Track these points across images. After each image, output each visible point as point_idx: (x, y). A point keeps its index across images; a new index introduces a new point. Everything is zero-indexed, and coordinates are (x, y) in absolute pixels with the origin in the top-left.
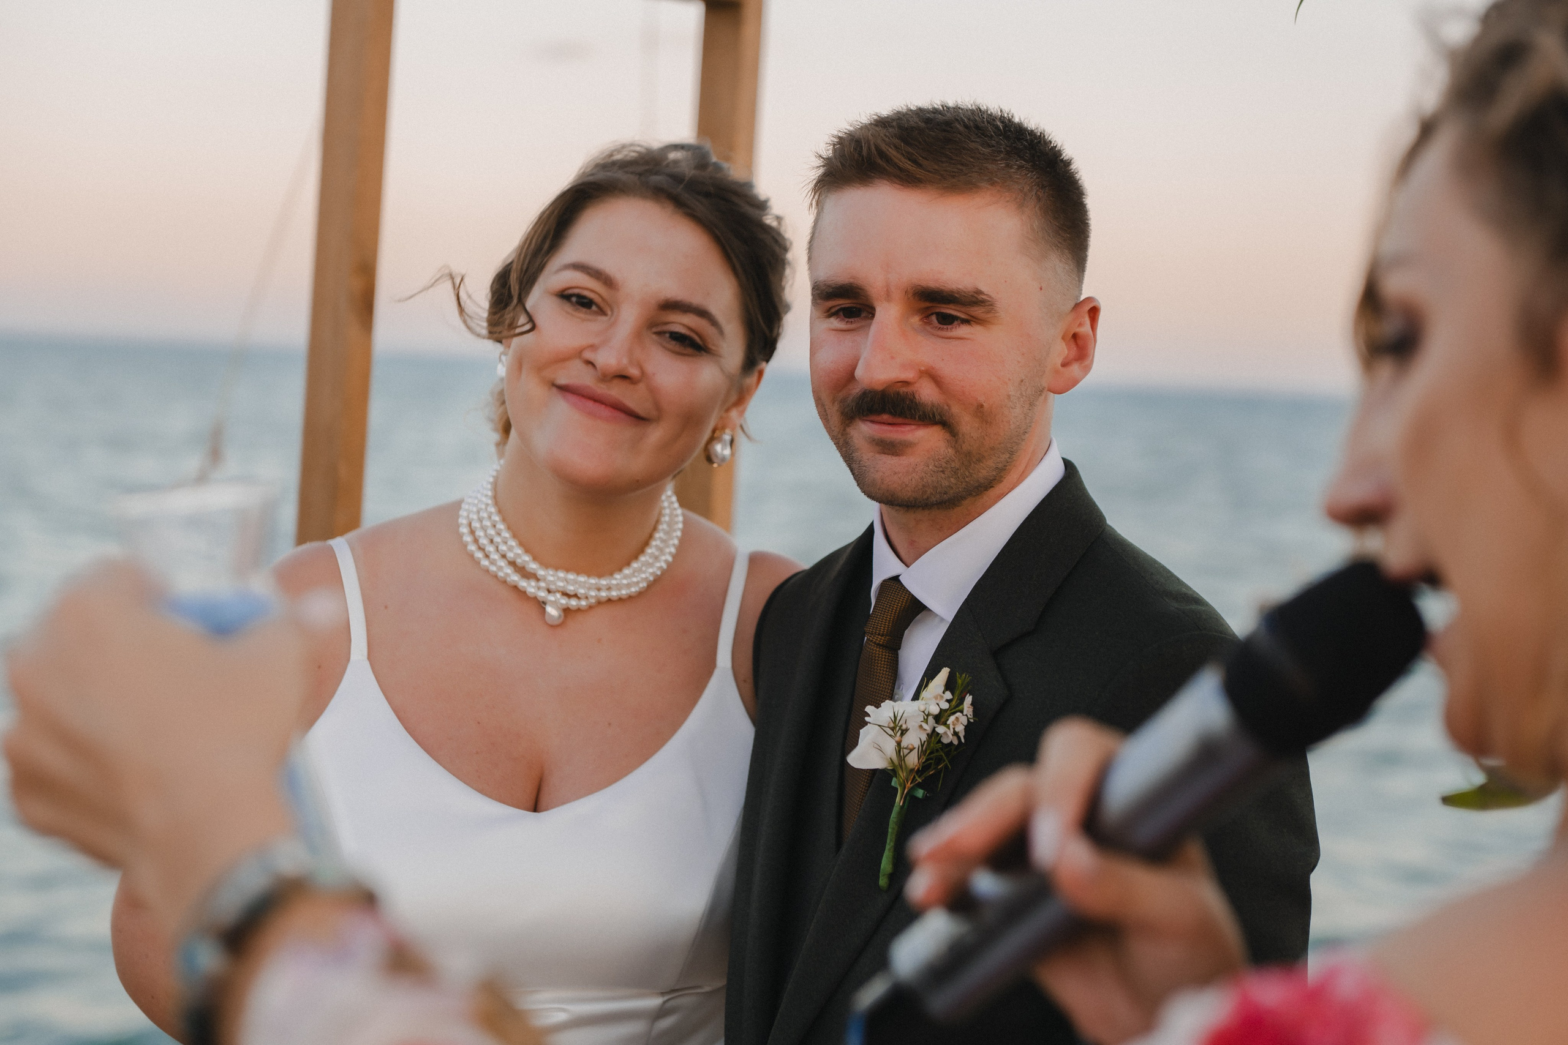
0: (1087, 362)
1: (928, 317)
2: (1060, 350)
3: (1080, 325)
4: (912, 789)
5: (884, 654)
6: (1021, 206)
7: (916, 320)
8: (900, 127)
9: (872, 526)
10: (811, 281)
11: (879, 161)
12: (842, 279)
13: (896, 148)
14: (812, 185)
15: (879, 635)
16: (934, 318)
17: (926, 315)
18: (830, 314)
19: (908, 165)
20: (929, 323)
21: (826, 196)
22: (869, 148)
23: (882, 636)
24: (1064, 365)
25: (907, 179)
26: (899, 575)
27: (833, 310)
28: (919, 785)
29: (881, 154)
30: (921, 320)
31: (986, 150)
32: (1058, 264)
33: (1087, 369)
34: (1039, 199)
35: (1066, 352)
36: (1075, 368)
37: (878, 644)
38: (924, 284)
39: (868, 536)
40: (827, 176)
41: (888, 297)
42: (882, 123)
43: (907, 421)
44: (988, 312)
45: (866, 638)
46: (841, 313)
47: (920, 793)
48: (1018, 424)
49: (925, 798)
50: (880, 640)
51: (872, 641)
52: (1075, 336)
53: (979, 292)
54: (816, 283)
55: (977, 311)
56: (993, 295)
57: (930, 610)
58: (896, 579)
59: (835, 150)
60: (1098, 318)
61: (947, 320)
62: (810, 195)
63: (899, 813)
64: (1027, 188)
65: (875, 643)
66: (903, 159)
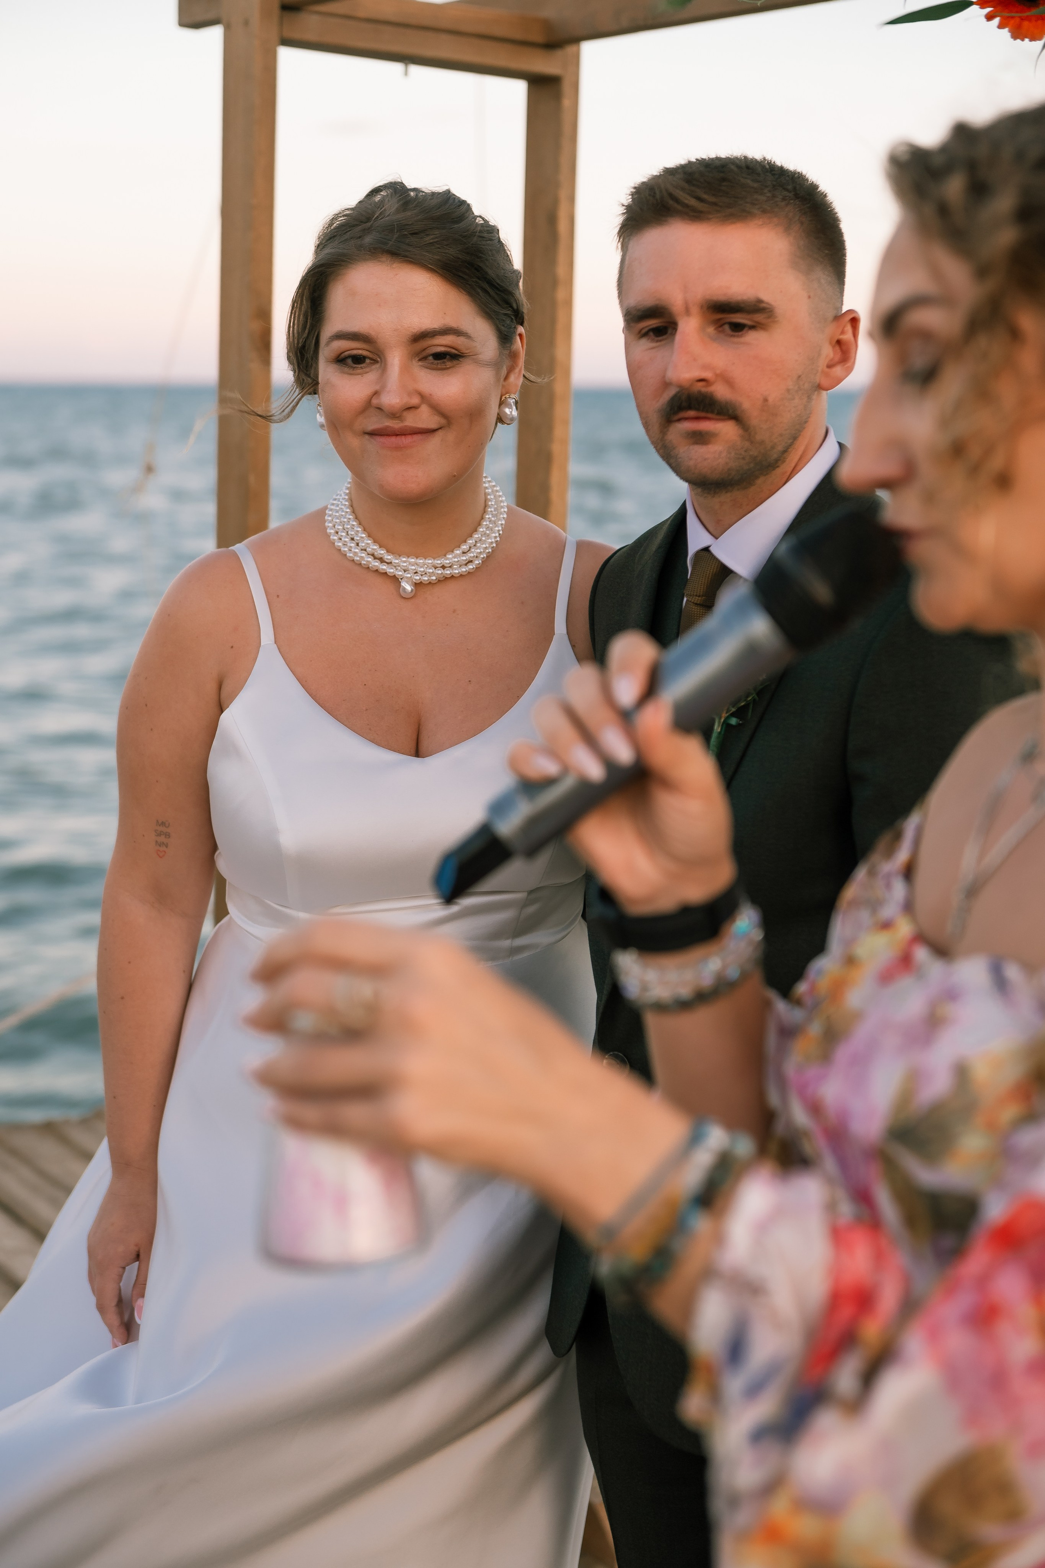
0: (849, 364)
1: (721, 326)
2: (828, 352)
3: (843, 332)
4: (727, 718)
5: (701, 611)
6: (787, 229)
7: (711, 330)
8: (685, 173)
9: (684, 504)
10: (622, 310)
11: (671, 202)
12: (649, 302)
13: (683, 189)
14: (617, 229)
15: (696, 596)
16: (727, 327)
17: (719, 325)
18: (643, 334)
19: (693, 202)
20: (723, 331)
21: (629, 240)
22: (661, 191)
23: (699, 596)
24: (829, 366)
25: (695, 215)
26: (709, 547)
27: (644, 331)
28: (733, 715)
29: (671, 195)
30: (715, 329)
31: (756, 185)
32: (822, 275)
33: (849, 370)
34: (802, 223)
35: (831, 355)
36: (838, 370)
37: (696, 604)
38: (715, 298)
39: (681, 514)
40: (629, 221)
41: (687, 312)
42: (669, 172)
43: (709, 415)
44: (769, 317)
45: (685, 599)
46: (651, 334)
47: (734, 721)
48: (799, 413)
49: (739, 725)
50: (698, 600)
51: (690, 601)
52: (839, 342)
53: (760, 301)
54: (627, 310)
55: (759, 317)
56: (773, 303)
57: (735, 573)
58: (706, 549)
59: (633, 199)
60: (859, 327)
61: (738, 328)
62: (616, 238)
63: (718, 737)
64: (791, 214)
65: (693, 603)
66: (689, 198)
